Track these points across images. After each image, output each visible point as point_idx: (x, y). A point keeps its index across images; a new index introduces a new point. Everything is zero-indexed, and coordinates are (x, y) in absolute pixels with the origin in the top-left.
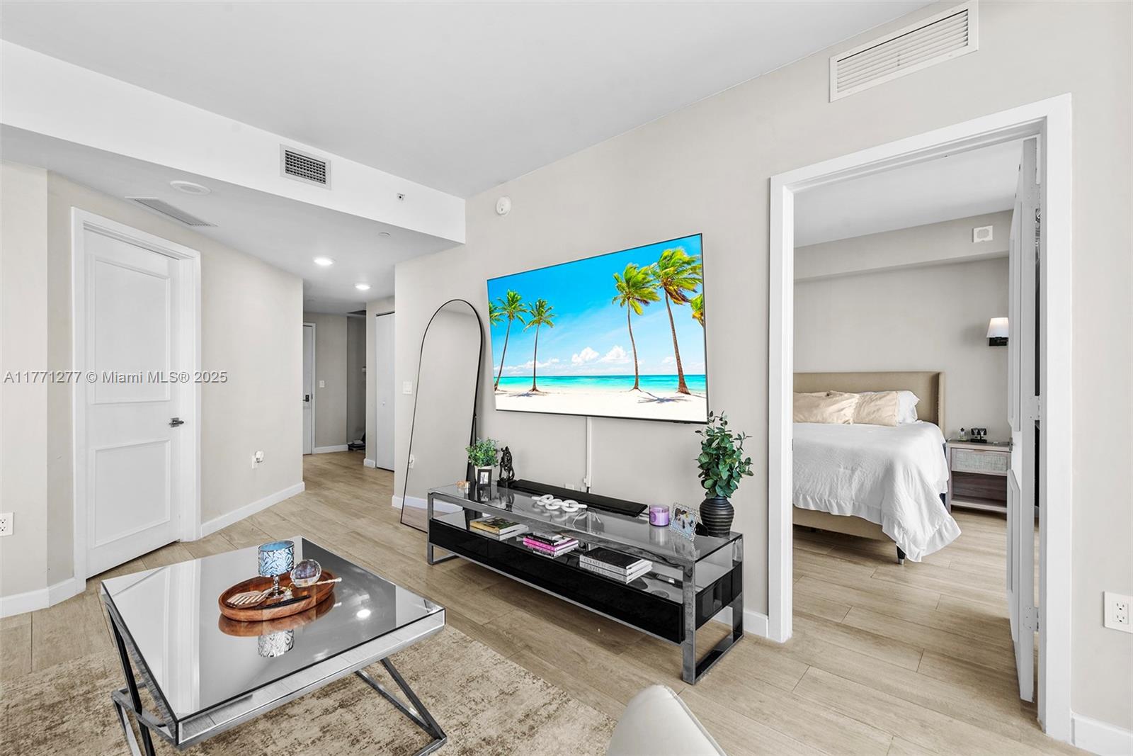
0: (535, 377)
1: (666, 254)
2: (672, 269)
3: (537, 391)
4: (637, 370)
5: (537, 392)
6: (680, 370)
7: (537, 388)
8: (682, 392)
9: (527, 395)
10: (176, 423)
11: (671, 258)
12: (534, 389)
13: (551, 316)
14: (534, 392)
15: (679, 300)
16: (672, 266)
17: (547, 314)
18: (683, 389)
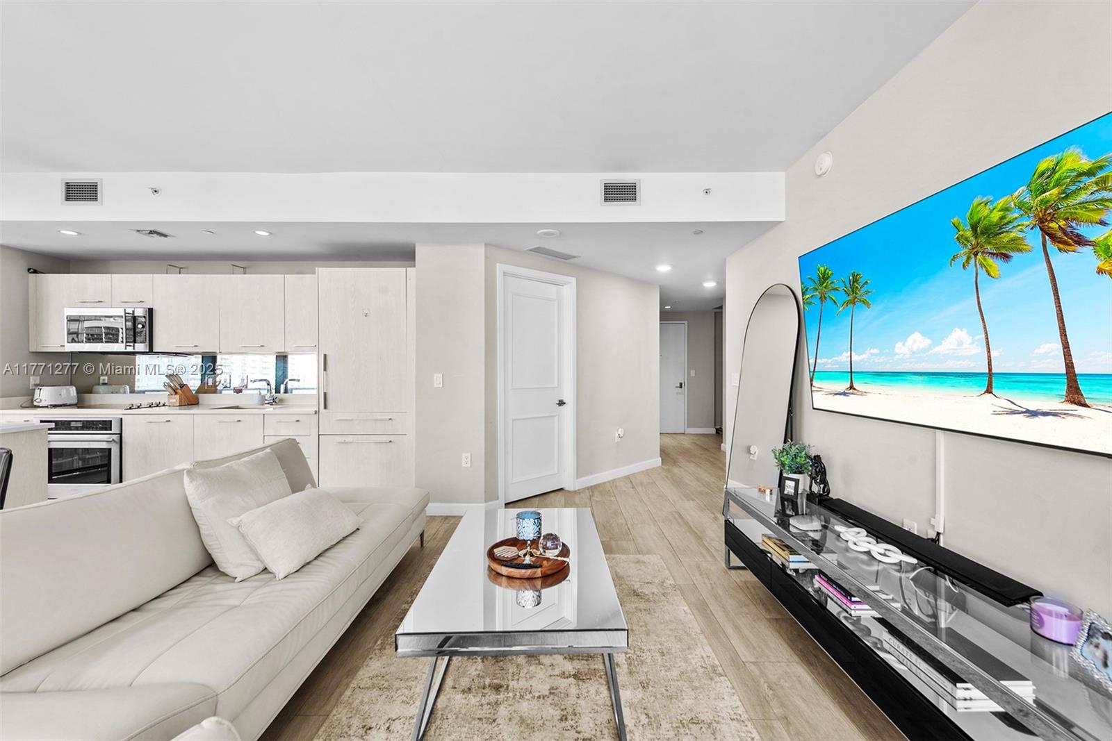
0: (851, 372)
1: (1043, 166)
2: (1055, 191)
3: (855, 389)
4: (990, 364)
5: (855, 392)
6: (1069, 365)
7: (855, 386)
8: (1073, 402)
9: (844, 394)
10: (561, 403)
11: (1054, 171)
12: (852, 387)
13: (867, 292)
14: (851, 391)
15: (1071, 245)
16: (1054, 187)
17: (863, 290)
18: (1075, 395)
